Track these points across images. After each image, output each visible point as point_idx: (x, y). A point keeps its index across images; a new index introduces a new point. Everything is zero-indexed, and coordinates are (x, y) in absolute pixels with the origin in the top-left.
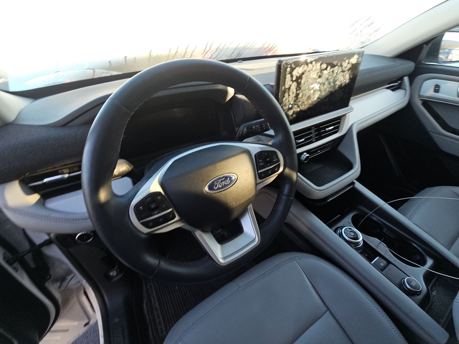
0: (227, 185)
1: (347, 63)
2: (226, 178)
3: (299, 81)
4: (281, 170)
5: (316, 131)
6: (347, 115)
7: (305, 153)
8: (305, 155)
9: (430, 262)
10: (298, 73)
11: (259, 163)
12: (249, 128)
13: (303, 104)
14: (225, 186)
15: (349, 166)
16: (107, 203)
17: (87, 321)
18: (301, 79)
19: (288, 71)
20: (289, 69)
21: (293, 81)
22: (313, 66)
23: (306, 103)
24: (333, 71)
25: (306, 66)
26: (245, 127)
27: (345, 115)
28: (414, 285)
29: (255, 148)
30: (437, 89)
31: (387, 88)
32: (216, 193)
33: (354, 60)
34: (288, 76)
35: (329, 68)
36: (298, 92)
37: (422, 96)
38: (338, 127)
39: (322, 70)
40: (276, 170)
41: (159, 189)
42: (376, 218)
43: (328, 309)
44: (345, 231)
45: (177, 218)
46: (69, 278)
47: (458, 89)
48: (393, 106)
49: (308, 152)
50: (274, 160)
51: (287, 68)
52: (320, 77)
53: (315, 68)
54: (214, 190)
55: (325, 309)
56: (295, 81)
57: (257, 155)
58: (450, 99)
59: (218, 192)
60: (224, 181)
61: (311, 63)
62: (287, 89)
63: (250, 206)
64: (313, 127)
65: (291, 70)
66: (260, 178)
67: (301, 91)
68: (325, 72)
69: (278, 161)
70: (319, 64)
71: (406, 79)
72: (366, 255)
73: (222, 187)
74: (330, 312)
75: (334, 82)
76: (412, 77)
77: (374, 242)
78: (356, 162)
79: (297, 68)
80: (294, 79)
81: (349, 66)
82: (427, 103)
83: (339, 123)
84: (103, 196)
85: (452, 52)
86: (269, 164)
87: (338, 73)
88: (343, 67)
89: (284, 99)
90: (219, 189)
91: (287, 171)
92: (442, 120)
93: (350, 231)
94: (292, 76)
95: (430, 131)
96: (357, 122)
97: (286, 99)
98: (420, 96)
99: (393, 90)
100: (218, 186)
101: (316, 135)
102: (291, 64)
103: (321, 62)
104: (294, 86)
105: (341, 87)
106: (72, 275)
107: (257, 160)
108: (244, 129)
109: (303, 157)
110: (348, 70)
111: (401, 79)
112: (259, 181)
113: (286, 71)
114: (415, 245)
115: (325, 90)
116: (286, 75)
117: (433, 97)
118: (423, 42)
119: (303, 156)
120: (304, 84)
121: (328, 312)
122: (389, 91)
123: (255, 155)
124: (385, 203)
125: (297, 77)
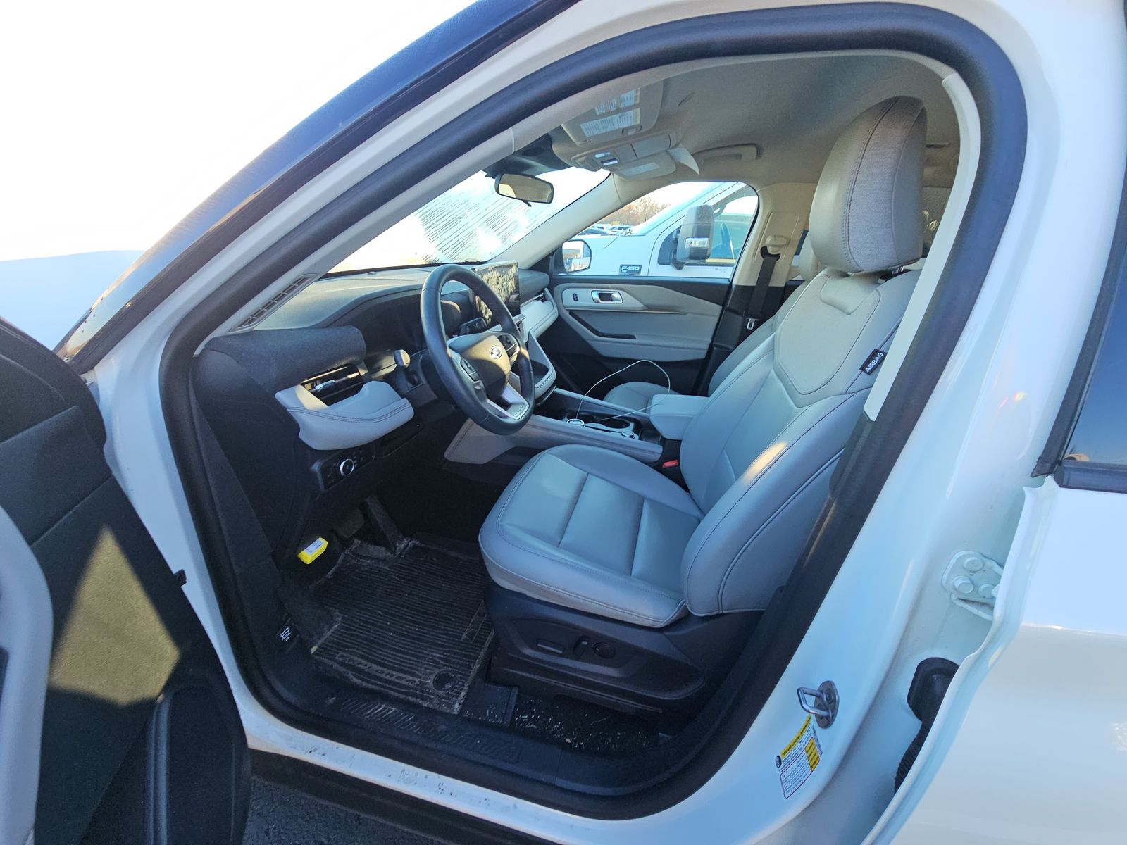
1: (510, 272)
4: (518, 349)
12: (471, 327)
24: (504, 279)
30: (576, 298)
31: (537, 299)
37: (567, 306)
39: (498, 277)
47: (592, 295)
58: (588, 306)
61: (491, 271)
68: (500, 279)
70: (495, 273)
71: (546, 290)
76: (551, 287)
81: (512, 275)
82: (573, 313)
85: (573, 261)
88: (509, 276)
92: (589, 325)
95: (585, 339)
96: (532, 330)
98: (565, 307)
99: (541, 302)
103: (496, 271)
110: (513, 278)
111: (542, 291)
117: (576, 306)
118: (548, 255)
122: (539, 303)
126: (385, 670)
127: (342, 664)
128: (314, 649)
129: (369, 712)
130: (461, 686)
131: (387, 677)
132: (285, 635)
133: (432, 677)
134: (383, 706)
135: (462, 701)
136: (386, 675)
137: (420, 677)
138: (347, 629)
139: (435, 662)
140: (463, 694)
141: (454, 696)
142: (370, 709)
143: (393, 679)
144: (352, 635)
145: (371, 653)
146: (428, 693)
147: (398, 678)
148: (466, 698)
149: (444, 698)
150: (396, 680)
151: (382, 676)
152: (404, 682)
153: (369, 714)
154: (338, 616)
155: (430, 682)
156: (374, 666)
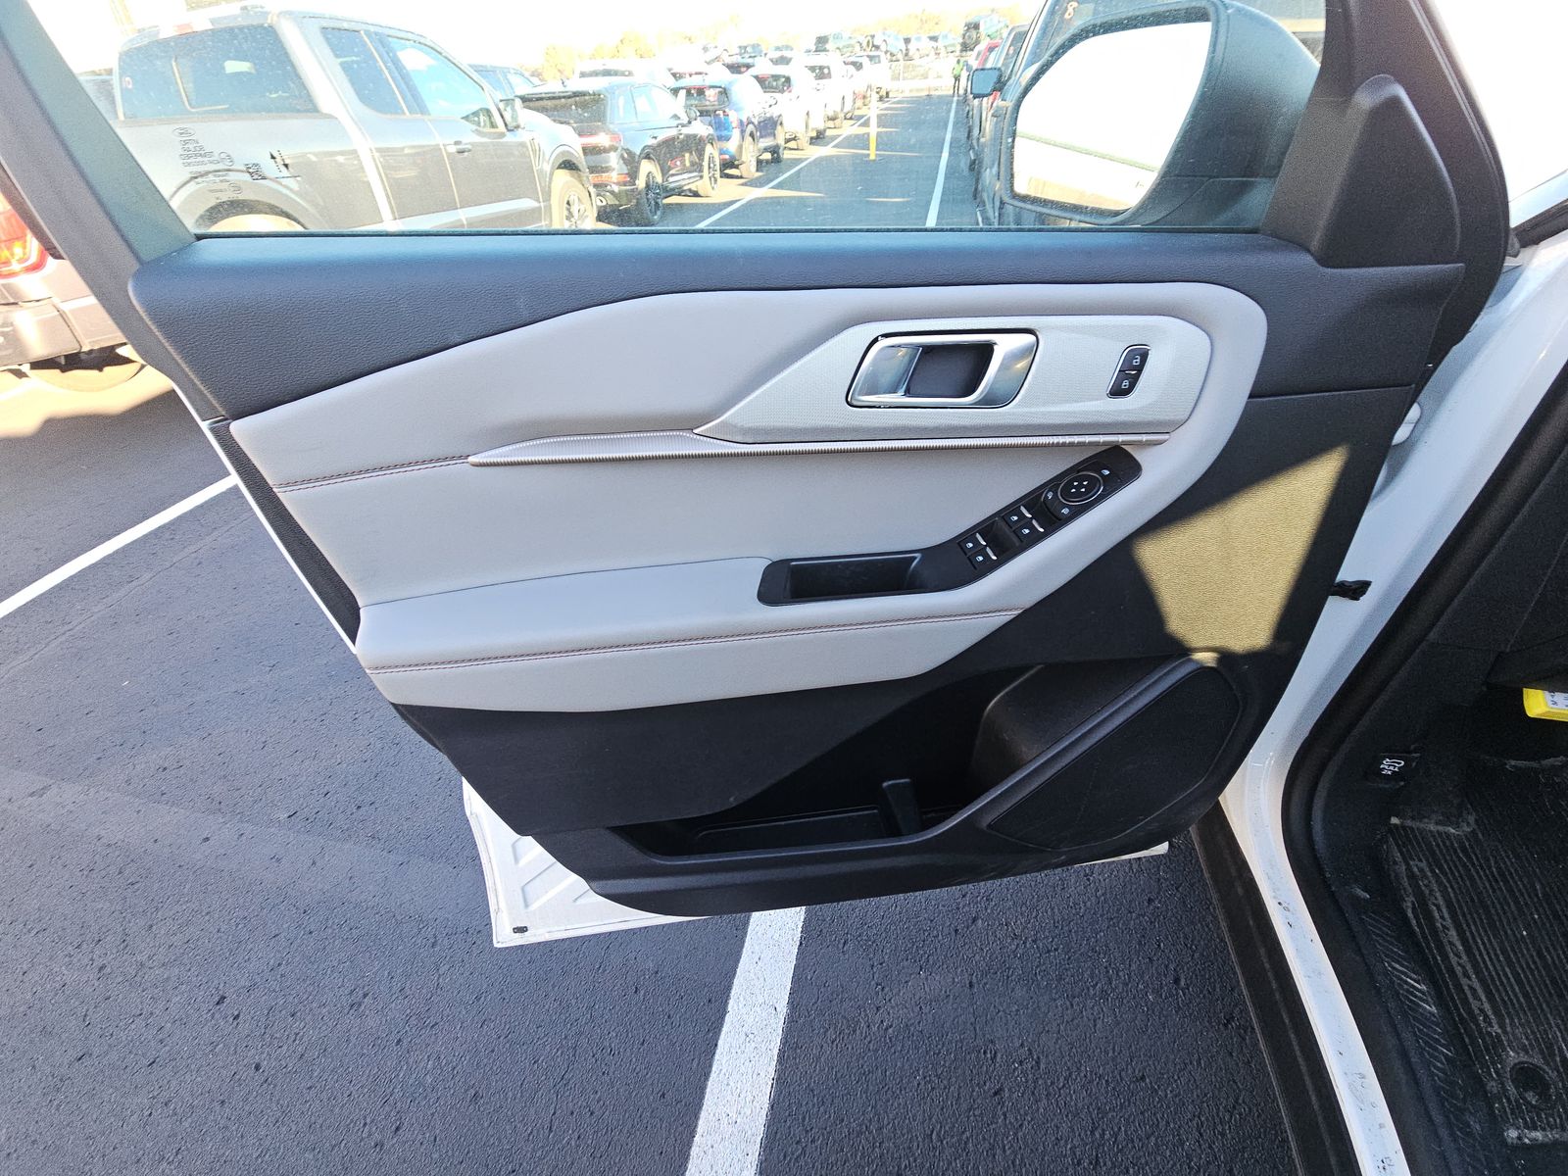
126: (1465, 958)
127: (1412, 876)
128: (1394, 820)
129: (1397, 966)
130: (1548, 1123)
131: (1458, 970)
132: (1389, 766)
133: (1524, 1058)
134: (1424, 987)
135: (1527, 1141)
136: (1459, 964)
137: (1505, 1032)
138: (1464, 850)
139: (1550, 1047)
140: (1538, 1135)
141: (1524, 1119)
142: (1402, 966)
143: (1464, 981)
144: (1464, 865)
145: (1469, 917)
146: (1494, 1063)
147: (1473, 990)
148: (1536, 1146)
149: (1508, 1100)
150: (1466, 988)
151: (1454, 960)
152: (1474, 1005)
153: (1394, 968)
154: (1468, 823)
155: (1512, 1057)
156: (1453, 933)
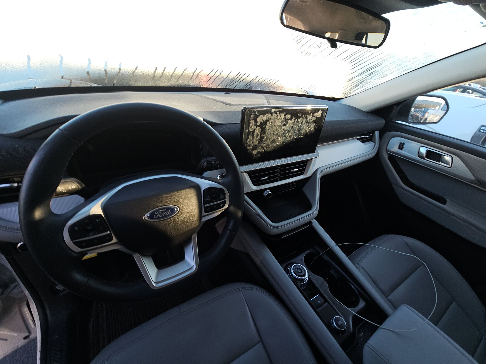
0: (168, 215)
1: (311, 116)
2: (168, 209)
3: (264, 126)
4: (226, 206)
5: (281, 171)
6: (313, 160)
7: (268, 190)
8: (268, 191)
9: (362, 304)
10: (262, 120)
11: (206, 198)
12: (209, 163)
13: (268, 146)
14: (166, 216)
15: (309, 207)
16: (41, 221)
17: (27, 334)
18: (266, 125)
19: (252, 118)
20: (252, 116)
21: (257, 126)
22: (277, 115)
23: (271, 146)
24: (297, 122)
25: (270, 115)
26: (205, 161)
27: (311, 159)
28: (340, 324)
29: (204, 184)
30: (401, 146)
31: (358, 139)
32: (156, 221)
33: (318, 114)
34: (252, 122)
35: (294, 118)
36: (262, 135)
37: (389, 150)
38: (304, 170)
39: (286, 120)
40: (221, 206)
41: (100, 212)
42: (326, 258)
43: (262, 340)
44: (294, 268)
45: (115, 240)
46: (12, 286)
47: (419, 149)
48: (363, 155)
49: (270, 189)
50: (220, 197)
51: (252, 114)
52: (284, 125)
53: (279, 117)
54: (153, 218)
55: (259, 339)
56: (259, 126)
57: (205, 190)
58: (411, 157)
59: (158, 221)
60: (165, 211)
61: (275, 112)
62: (251, 132)
63: (195, 236)
64: (279, 167)
65: (254, 116)
66: (205, 212)
67: (265, 135)
68: (289, 121)
69: (225, 198)
70: (283, 115)
71: (377, 133)
72: (309, 292)
73: (163, 217)
74: (263, 343)
75: (299, 130)
76: (383, 132)
77: (319, 281)
78: (315, 203)
79: (261, 116)
80: (258, 124)
81: (314, 119)
82: (393, 158)
83: (305, 166)
84: (38, 214)
86: (215, 200)
87: (303, 123)
88: (308, 119)
89: (248, 140)
90: (159, 218)
91: (232, 208)
92: (404, 174)
93: (298, 269)
94: (256, 122)
95: (392, 183)
96: (322, 168)
97: (250, 140)
98: (387, 150)
99: (363, 142)
100: (158, 215)
101: (281, 175)
102: (254, 112)
103: (285, 113)
104: (258, 131)
105: (306, 135)
106: (16, 283)
107: (205, 195)
108: (204, 163)
109: (266, 194)
110: (313, 122)
111: (373, 132)
112: (204, 213)
113: (250, 116)
114: (353, 287)
115: (290, 137)
116: (250, 121)
117: (398, 153)
118: (394, 103)
119: (265, 192)
120: (269, 129)
121: (260, 343)
122: (359, 143)
123: (204, 190)
124: (336, 245)
125: (261, 123)
